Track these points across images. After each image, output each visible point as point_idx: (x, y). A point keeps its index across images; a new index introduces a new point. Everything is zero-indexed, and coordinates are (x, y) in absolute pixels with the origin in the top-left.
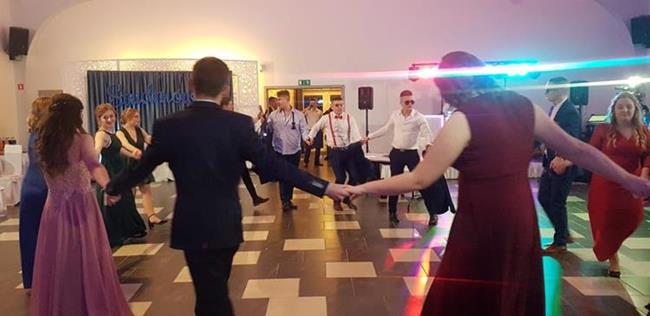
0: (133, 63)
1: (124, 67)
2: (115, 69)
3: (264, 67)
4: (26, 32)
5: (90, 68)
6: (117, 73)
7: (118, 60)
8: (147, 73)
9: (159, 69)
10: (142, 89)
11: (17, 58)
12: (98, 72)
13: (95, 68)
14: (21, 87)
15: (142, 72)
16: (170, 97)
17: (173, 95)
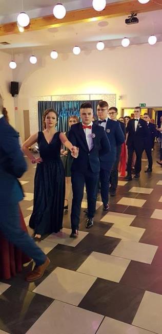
0: (58, 97)
1: (54, 99)
2: (50, 100)
3: (121, 97)
4: (18, 83)
5: (40, 100)
6: (50, 102)
7: (51, 96)
8: (63, 102)
9: (69, 100)
10: (61, 109)
11: (15, 95)
12: (42, 102)
13: (42, 100)
14: (16, 108)
15: (61, 102)
16: (73, 114)
17: (74, 112)
